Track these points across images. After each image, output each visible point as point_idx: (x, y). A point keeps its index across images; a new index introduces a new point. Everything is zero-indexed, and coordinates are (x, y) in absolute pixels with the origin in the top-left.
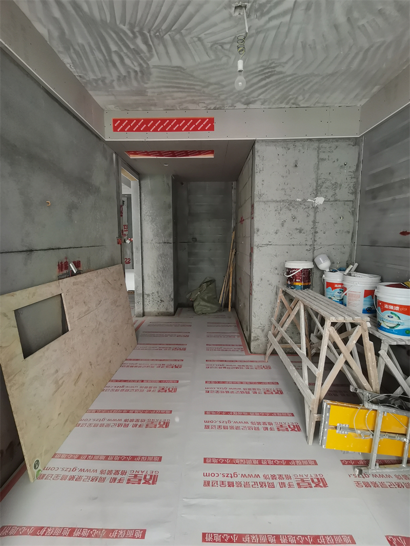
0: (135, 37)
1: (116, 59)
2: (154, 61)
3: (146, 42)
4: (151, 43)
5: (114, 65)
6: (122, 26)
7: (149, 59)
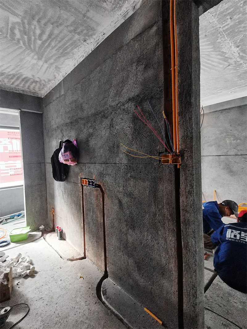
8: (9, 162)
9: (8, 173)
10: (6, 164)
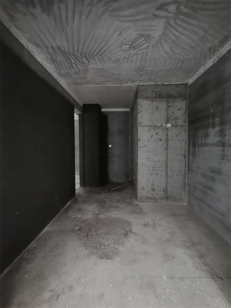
0: (83, 57)
1: (74, 65)
2: (91, 66)
3: (87, 60)
4: (89, 60)
5: (73, 67)
6: (77, 54)
7: (88, 66)
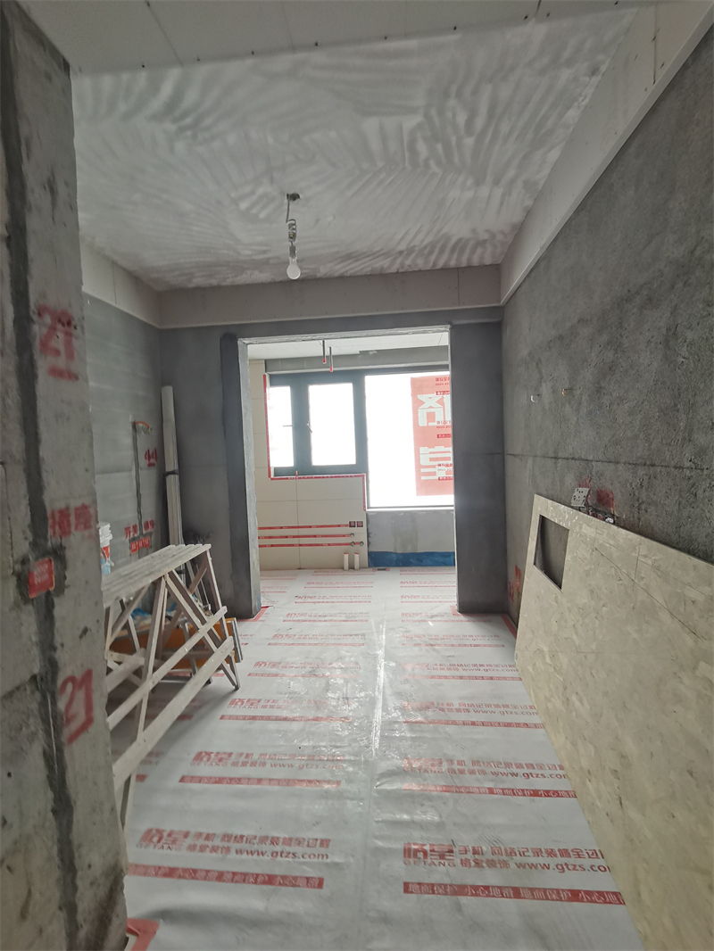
0: (426, 161)
2: (411, 122)
7: (419, 126)
8: (437, 449)
9: (434, 474)
10: (430, 453)
